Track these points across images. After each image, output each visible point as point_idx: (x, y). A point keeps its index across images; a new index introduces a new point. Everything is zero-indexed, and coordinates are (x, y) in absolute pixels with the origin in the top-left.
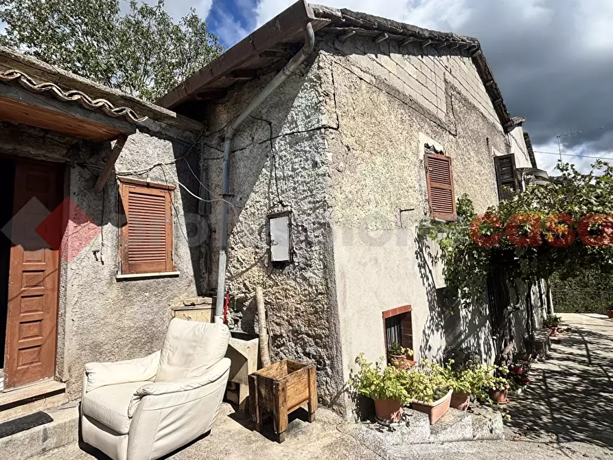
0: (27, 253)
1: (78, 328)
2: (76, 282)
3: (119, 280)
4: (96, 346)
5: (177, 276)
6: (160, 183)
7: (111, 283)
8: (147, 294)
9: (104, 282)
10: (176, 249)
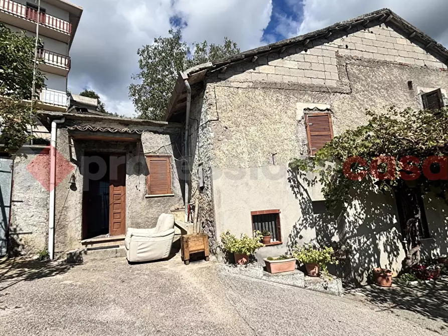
0: (115, 188)
1: (131, 216)
2: (129, 198)
3: (146, 198)
4: (138, 224)
5: (173, 196)
6: (164, 154)
7: (143, 199)
8: (159, 204)
9: (141, 198)
10: (173, 184)
